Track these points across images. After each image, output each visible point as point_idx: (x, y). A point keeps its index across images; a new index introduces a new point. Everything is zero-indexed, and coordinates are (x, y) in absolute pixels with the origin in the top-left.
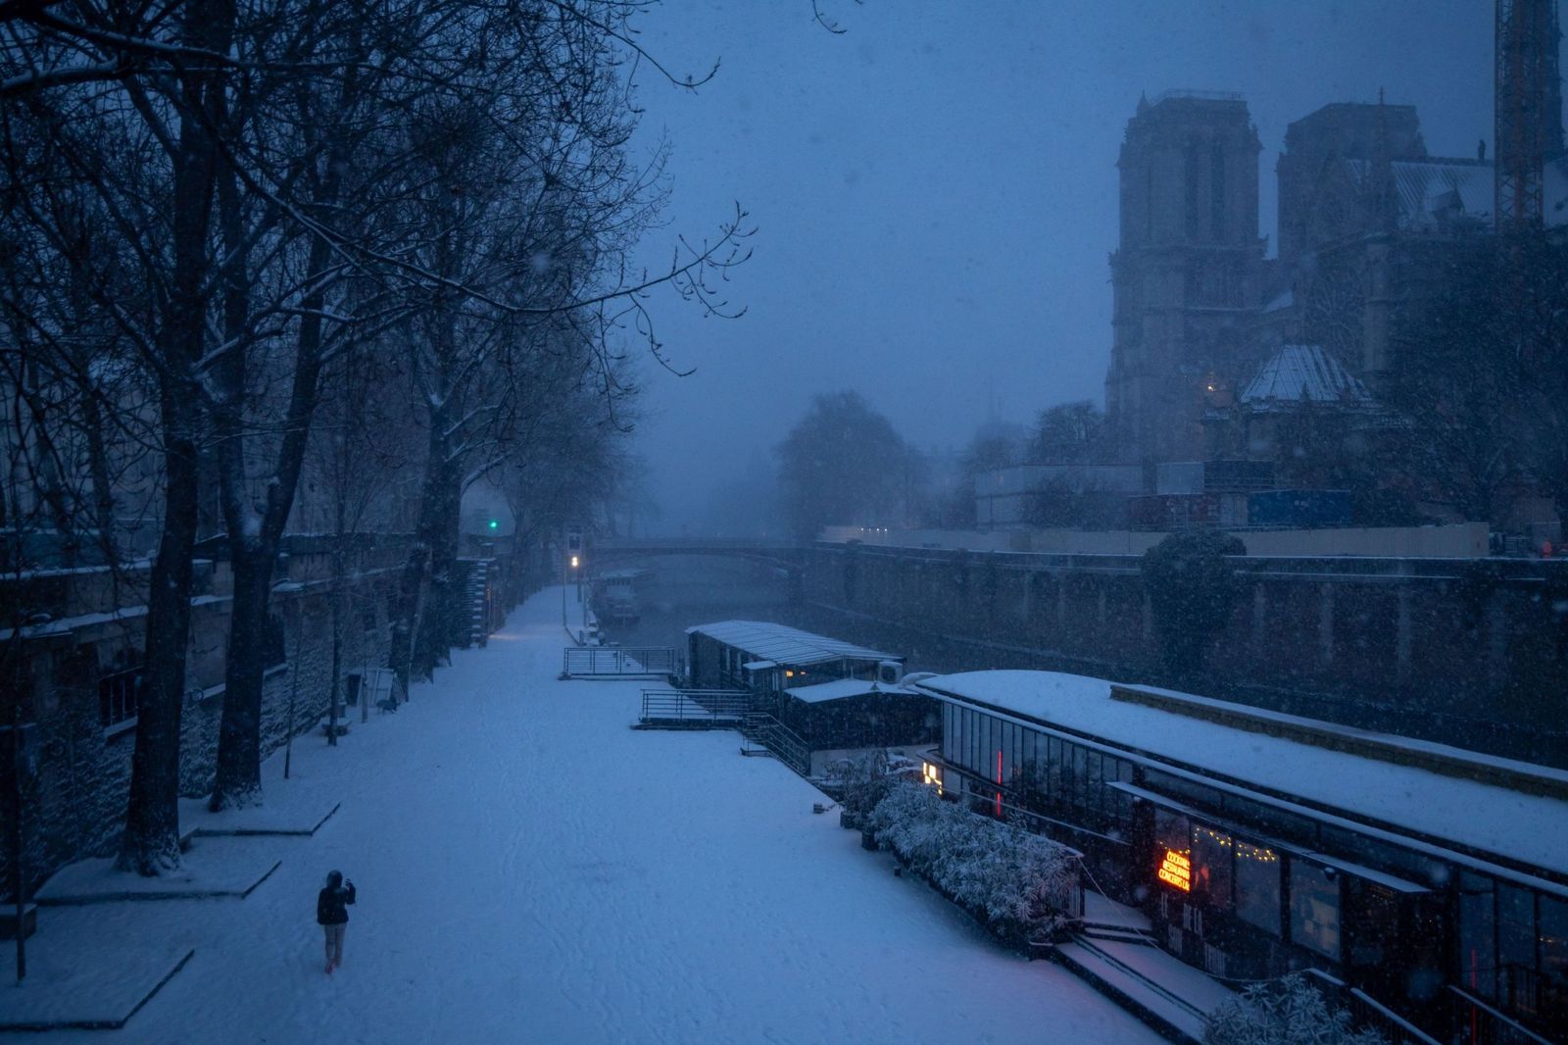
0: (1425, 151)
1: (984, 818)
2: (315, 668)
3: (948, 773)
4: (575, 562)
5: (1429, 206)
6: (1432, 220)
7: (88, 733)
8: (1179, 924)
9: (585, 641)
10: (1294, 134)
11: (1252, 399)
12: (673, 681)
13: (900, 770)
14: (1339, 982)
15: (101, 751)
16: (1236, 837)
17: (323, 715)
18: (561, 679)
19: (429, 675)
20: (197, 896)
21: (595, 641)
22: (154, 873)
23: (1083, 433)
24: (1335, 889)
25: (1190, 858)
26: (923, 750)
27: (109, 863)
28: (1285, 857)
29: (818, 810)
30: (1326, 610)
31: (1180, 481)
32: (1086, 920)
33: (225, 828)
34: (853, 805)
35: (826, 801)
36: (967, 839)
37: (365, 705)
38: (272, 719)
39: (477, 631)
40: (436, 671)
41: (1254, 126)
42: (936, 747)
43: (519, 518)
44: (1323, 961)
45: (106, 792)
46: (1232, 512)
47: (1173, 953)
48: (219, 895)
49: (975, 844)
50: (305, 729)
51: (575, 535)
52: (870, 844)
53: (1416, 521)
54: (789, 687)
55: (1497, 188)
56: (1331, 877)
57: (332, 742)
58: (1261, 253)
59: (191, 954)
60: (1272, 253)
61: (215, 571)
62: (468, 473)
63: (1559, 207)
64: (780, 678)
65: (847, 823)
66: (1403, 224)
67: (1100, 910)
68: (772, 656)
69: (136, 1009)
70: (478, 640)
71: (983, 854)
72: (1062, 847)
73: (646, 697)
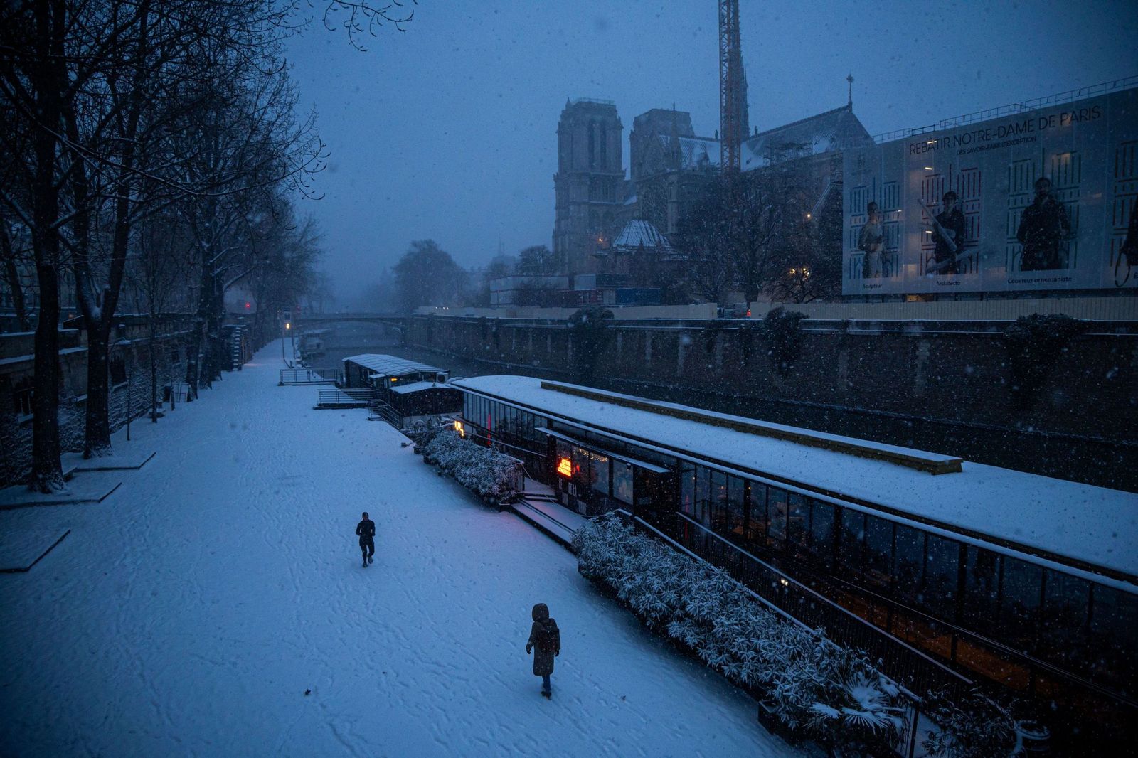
0: (694, 133)
1: (479, 447)
2: (144, 384)
3: (466, 426)
4: (288, 326)
5: (695, 159)
6: (696, 165)
7: (8, 421)
8: (567, 492)
9: (293, 366)
10: (637, 122)
11: (618, 245)
12: (337, 385)
13: (446, 425)
14: (630, 514)
15: (17, 430)
16: (590, 451)
17: (149, 408)
18: (279, 385)
19: (210, 385)
20: (74, 502)
21: (300, 366)
22: (49, 492)
23: (541, 260)
24: (631, 472)
25: (571, 461)
26: (454, 415)
27: (25, 487)
28: (611, 459)
29: (404, 445)
30: (649, 343)
31: (584, 284)
32: (526, 492)
33: (93, 467)
34: (419, 442)
35: (408, 441)
36: (470, 457)
37: (173, 401)
38: (120, 410)
39: (236, 362)
40: (213, 383)
41: (619, 117)
42: (461, 413)
43: (259, 304)
44: (623, 504)
45: (22, 451)
46: (609, 298)
47: (564, 505)
48: (86, 501)
49: (473, 459)
50: (141, 415)
51: (287, 313)
52: (427, 461)
53: (687, 302)
54: (392, 386)
55: (722, 152)
56: (629, 467)
57: (155, 421)
58: (624, 177)
59: (69, 532)
60: (628, 177)
61: (80, 335)
62: (227, 282)
63: (748, 162)
64: (388, 383)
65: (417, 451)
66: (684, 166)
67: (533, 487)
68: (384, 371)
69: (36, 561)
70: (237, 367)
71: (477, 464)
72: (514, 459)
73: (320, 393)
